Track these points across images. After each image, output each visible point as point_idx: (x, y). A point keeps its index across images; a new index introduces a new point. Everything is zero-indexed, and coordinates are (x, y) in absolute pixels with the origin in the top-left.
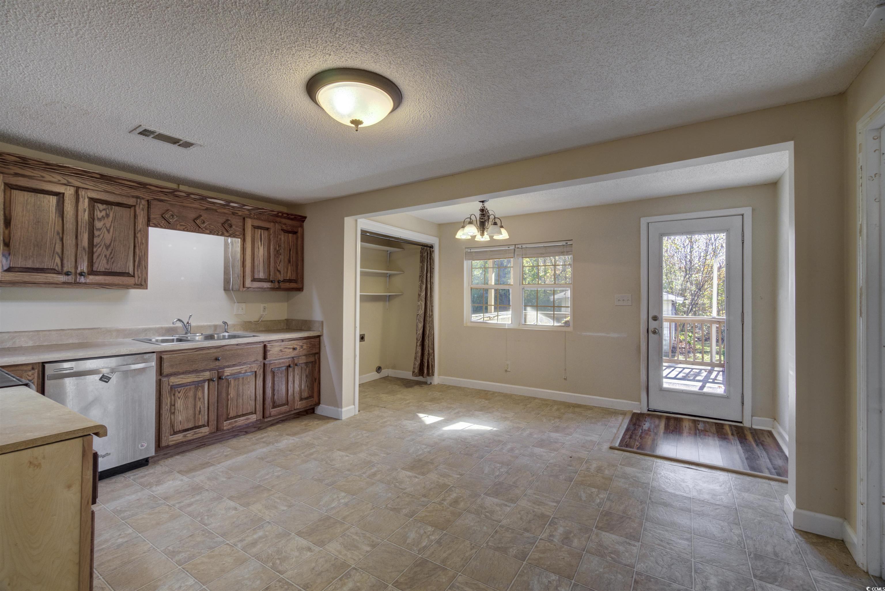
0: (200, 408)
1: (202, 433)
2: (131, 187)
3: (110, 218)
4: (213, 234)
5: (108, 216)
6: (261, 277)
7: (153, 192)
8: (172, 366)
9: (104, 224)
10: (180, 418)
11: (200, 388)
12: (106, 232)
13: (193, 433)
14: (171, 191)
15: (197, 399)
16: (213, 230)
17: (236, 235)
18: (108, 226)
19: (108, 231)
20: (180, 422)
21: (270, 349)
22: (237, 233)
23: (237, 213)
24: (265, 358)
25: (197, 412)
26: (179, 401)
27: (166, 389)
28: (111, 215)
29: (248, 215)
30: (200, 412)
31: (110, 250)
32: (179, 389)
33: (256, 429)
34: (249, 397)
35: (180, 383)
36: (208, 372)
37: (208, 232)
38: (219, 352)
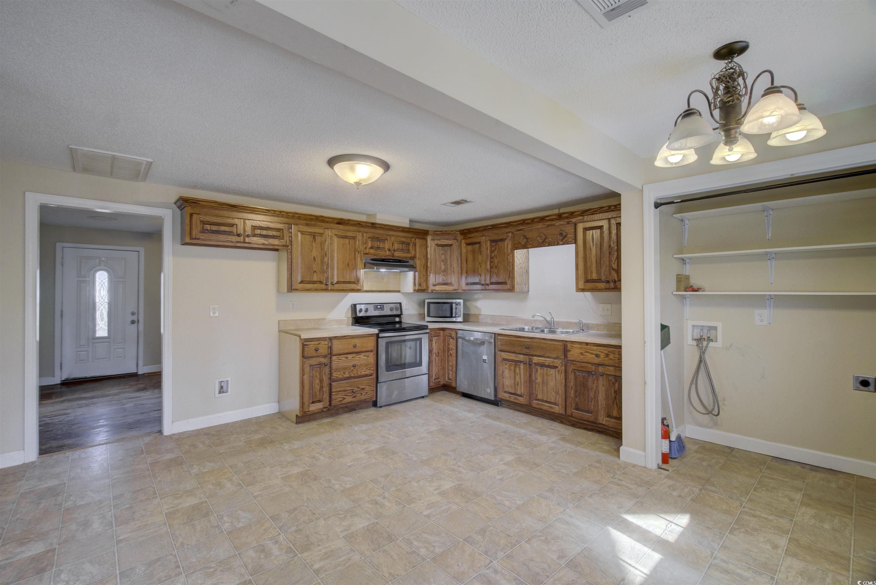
0: (518, 381)
1: (519, 400)
2: (506, 227)
3: (497, 250)
4: (551, 245)
5: (496, 248)
6: (594, 278)
7: (515, 226)
8: (502, 345)
9: (495, 254)
10: (507, 383)
11: (517, 366)
12: (495, 259)
13: (514, 398)
14: (522, 221)
15: (516, 374)
16: (550, 242)
17: (569, 242)
18: (496, 255)
19: (496, 257)
20: (507, 386)
21: (569, 349)
22: (570, 240)
23: (571, 221)
24: (566, 356)
25: (516, 384)
26: (506, 370)
27: (499, 359)
28: (497, 248)
29: (582, 219)
30: (518, 384)
31: (497, 268)
32: (506, 362)
33: (569, 424)
34: (552, 388)
35: (507, 358)
36: (522, 356)
37: (547, 244)
38: (529, 342)
